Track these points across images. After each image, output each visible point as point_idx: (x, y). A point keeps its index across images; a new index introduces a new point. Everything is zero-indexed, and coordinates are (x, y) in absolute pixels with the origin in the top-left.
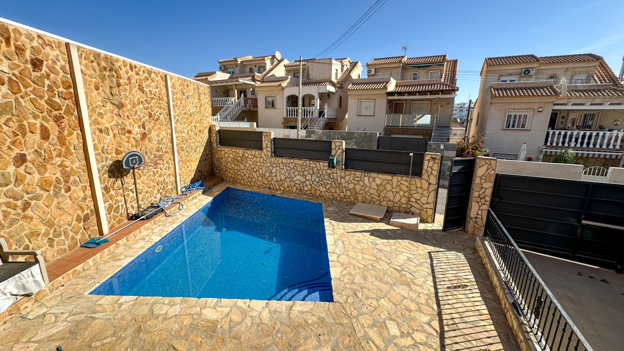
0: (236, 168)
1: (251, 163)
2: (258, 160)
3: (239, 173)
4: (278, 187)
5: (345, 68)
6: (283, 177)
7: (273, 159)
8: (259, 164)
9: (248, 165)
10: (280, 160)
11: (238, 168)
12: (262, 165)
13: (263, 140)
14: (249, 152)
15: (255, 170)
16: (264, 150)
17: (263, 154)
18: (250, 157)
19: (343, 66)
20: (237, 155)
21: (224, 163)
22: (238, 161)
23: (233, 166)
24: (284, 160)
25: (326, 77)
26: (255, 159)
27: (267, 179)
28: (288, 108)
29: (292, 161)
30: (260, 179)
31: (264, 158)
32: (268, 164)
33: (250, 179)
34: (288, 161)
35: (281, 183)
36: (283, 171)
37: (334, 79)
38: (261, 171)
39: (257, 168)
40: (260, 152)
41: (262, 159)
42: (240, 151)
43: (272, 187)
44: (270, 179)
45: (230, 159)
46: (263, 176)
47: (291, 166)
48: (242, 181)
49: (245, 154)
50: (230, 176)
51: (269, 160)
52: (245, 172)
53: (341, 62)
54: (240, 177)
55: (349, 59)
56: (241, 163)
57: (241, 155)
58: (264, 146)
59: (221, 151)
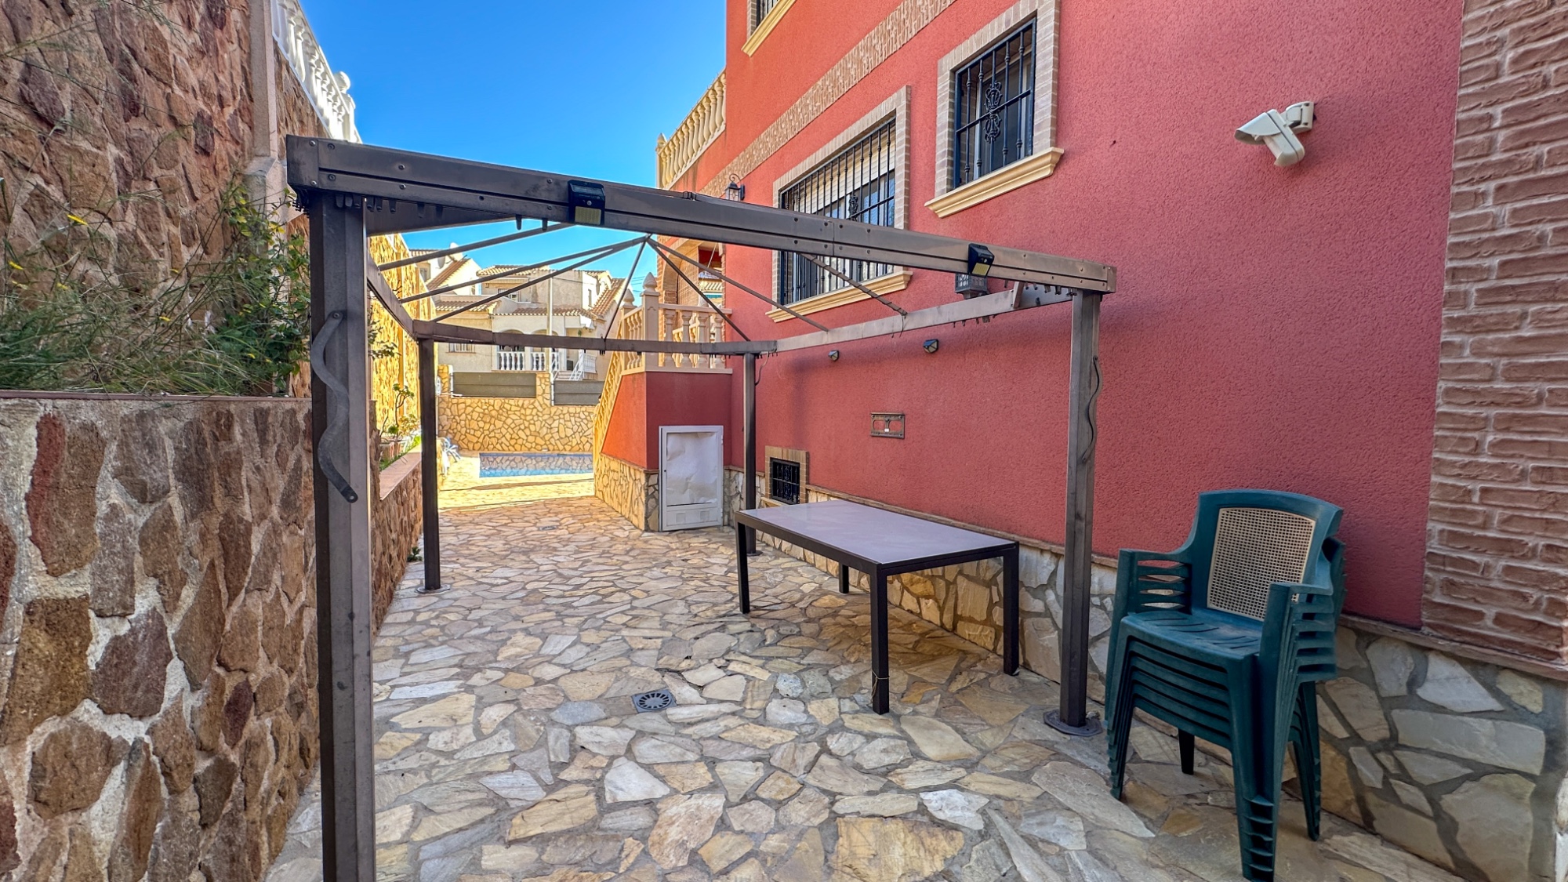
0: (487, 426)
1: (514, 417)
2: (528, 412)
3: (492, 434)
4: (561, 447)
5: (602, 289)
6: (569, 432)
7: (554, 409)
8: (528, 418)
9: (509, 421)
10: (565, 409)
11: (492, 427)
12: (535, 418)
13: (538, 383)
14: (512, 402)
15: (522, 427)
16: (540, 398)
17: (537, 404)
18: (513, 408)
19: (598, 285)
20: (491, 408)
21: (463, 423)
22: (492, 417)
23: (481, 424)
24: (572, 409)
25: (572, 303)
26: (523, 411)
27: (543, 438)
28: (502, 354)
29: (584, 409)
30: (531, 439)
31: (540, 409)
32: (546, 417)
33: (513, 442)
34: (578, 409)
35: (566, 441)
36: (569, 424)
37: (586, 307)
38: (532, 428)
39: (527, 424)
40: (532, 400)
41: (535, 411)
42: (497, 402)
43: (551, 447)
44: (547, 437)
45: (475, 415)
46: (537, 434)
47: (583, 416)
48: (498, 446)
49: (506, 406)
50: (475, 440)
51: (547, 411)
52: (504, 431)
53: (596, 277)
54: (494, 440)
55: (608, 273)
56: (497, 419)
57: (497, 408)
58: (539, 391)
59: (458, 404)
